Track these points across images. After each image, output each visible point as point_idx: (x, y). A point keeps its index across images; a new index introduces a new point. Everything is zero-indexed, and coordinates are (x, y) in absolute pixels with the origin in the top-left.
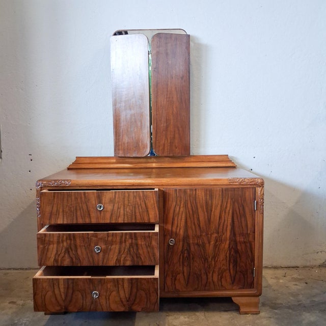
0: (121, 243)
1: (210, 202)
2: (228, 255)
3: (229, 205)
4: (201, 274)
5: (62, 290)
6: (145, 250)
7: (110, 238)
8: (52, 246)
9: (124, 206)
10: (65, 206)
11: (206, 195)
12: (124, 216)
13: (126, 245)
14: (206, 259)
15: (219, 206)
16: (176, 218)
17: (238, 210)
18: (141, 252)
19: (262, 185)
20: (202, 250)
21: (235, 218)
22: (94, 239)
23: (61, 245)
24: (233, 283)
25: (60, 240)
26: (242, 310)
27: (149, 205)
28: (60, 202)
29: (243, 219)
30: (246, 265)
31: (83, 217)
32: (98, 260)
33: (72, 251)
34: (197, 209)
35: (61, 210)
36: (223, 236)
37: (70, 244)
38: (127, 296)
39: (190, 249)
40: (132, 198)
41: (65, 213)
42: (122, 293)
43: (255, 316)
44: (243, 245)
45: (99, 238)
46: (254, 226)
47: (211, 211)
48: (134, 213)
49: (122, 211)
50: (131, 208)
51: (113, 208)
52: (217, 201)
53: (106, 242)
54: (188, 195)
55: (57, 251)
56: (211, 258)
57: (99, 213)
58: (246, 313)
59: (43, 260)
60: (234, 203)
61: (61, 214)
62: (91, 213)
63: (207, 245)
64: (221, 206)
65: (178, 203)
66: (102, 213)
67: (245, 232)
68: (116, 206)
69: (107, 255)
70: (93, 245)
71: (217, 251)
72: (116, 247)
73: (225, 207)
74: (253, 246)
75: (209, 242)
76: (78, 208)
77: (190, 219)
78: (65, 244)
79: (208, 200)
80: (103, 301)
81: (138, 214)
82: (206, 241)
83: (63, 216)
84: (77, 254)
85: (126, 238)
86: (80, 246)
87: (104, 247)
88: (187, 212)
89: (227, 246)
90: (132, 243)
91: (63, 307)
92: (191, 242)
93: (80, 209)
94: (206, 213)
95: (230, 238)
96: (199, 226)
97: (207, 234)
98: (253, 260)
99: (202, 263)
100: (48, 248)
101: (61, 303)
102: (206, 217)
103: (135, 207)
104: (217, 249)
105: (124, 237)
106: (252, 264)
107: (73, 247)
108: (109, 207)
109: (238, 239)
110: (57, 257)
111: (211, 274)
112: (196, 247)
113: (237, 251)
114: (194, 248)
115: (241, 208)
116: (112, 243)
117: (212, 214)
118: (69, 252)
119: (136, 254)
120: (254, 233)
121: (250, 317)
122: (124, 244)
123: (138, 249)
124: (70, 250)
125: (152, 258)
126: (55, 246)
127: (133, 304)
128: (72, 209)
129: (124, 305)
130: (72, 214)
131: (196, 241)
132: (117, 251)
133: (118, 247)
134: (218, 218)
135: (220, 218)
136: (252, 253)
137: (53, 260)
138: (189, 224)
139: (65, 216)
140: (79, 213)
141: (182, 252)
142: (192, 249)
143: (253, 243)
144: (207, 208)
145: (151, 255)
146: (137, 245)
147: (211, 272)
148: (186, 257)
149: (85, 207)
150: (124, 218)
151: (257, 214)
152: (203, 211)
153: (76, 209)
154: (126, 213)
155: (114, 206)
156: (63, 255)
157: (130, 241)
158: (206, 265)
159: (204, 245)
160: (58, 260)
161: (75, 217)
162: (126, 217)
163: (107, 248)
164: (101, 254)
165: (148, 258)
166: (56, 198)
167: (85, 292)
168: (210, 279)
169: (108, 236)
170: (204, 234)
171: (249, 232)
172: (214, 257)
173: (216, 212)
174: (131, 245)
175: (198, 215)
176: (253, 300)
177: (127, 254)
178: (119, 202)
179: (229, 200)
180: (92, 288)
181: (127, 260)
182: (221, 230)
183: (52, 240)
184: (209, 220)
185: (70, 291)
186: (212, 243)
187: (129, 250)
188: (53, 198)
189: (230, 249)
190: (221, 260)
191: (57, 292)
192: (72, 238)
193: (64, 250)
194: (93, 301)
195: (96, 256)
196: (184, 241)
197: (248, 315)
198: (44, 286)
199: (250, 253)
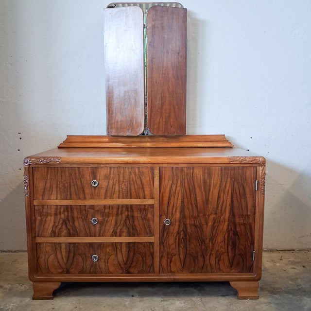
0: (117, 215)
1: (208, 181)
2: (226, 237)
3: (228, 185)
4: (198, 256)
5: (64, 254)
6: (141, 222)
7: (107, 211)
8: (49, 217)
9: (119, 182)
10: (59, 182)
11: (204, 174)
12: (119, 192)
13: (122, 218)
14: (203, 241)
15: (218, 185)
16: (172, 198)
17: (237, 190)
18: (136, 223)
19: (263, 164)
20: (199, 232)
21: (235, 198)
22: (91, 211)
23: (59, 217)
24: (231, 267)
25: (58, 212)
26: (241, 294)
27: (145, 182)
28: (53, 178)
29: (243, 200)
30: (245, 248)
31: (77, 194)
32: (95, 232)
33: (69, 222)
34: (194, 187)
35: (54, 186)
36: (222, 217)
37: (68, 216)
38: (124, 259)
39: (186, 230)
40: (127, 174)
41: (58, 189)
42: (119, 256)
43: (254, 301)
44: (243, 227)
45: (96, 211)
46: (254, 207)
47: (210, 190)
48: (129, 190)
49: (117, 188)
50: (127, 185)
51: (108, 184)
52: (215, 180)
53: (103, 214)
54: (185, 174)
55: (55, 223)
56: (208, 239)
57: (93, 189)
58: (245, 298)
59: (40, 232)
60: (233, 182)
61: (54, 190)
62: (85, 189)
63: (205, 226)
64: (220, 186)
65: (175, 181)
66: (97, 189)
67: (245, 213)
68: (111, 182)
69: (103, 227)
70: (90, 216)
71: (214, 232)
72: (112, 220)
73: (223, 187)
74: (253, 228)
75: (207, 224)
76: (72, 184)
77: (187, 198)
78: (62, 216)
79: (206, 179)
80: (102, 265)
81: (133, 191)
82: (203, 222)
83: (57, 192)
84: (74, 225)
85: (122, 210)
86: (77, 218)
87: (100, 218)
88: (184, 192)
89: (225, 227)
90: (128, 215)
91: (65, 270)
92: (188, 222)
93: (74, 185)
94: (203, 193)
95: (229, 220)
96: (197, 206)
97: (205, 215)
98: (253, 243)
99: (200, 245)
100: (45, 220)
101: (63, 266)
102: (204, 197)
103: (130, 184)
104: (215, 230)
105: (120, 209)
106: (252, 246)
107: (70, 219)
108: (104, 184)
109: (237, 220)
110: (54, 229)
111: (208, 257)
112: (193, 228)
113: (236, 233)
114: (191, 229)
115: (241, 189)
116: (108, 215)
117: (211, 193)
118: (66, 224)
119: (132, 226)
120: (255, 214)
121: (248, 302)
122: (120, 216)
123: (133, 221)
124: (67, 222)
125: (148, 230)
126: (53, 217)
127: (130, 267)
128: (66, 185)
129: (122, 268)
130: (66, 189)
131: (193, 222)
132: (113, 222)
133: (114, 218)
134: (217, 199)
135: (219, 197)
136: (251, 235)
137: (50, 232)
138: (186, 204)
139: (59, 192)
140: (73, 189)
141: (178, 233)
142: (189, 230)
143: (253, 225)
144: (205, 188)
145: (146, 226)
146: (133, 217)
147: (209, 255)
148: (183, 238)
149: (79, 183)
150: (119, 195)
151: (258, 194)
152: (201, 191)
153: (70, 186)
154: (121, 189)
155: (108, 182)
156: (60, 226)
157: (126, 213)
158: (203, 247)
159: (201, 226)
160: (55, 231)
161: (69, 193)
162: (121, 194)
163: (104, 220)
164: (98, 226)
165: (143, 230)
166: (49, 173)
167: (86, 256)
168: (207, 262)
169: (105, 208)
170: (201, 215)
171: (249, 213)
172: (211, 239)
173: (214, 192)
174: (127, 217)
175: (196, 195)
176: (252, 284)
177: (123, 226)
178: (114, 178)
179: (229, 180)
180: (92, 252)
181: (123, 232)
182: (220, 211)
183: (49, 212)
184: (207, 200)
185: (72, 255)
186: (210, 224)
187: (125, 222)
188: (46, 174)
189: (228, 231)
190: (219, 242)
191: (59, 256)
192: (70, 210)
193: (61, 222)
194: (93, 265)
195: (93, 227)
196: (180, 222)
197: (247, 300)
198: (47, 250)
199: (249, 235)
